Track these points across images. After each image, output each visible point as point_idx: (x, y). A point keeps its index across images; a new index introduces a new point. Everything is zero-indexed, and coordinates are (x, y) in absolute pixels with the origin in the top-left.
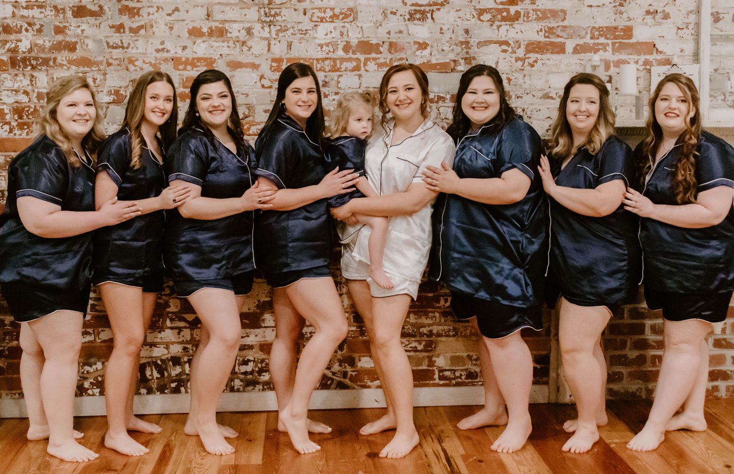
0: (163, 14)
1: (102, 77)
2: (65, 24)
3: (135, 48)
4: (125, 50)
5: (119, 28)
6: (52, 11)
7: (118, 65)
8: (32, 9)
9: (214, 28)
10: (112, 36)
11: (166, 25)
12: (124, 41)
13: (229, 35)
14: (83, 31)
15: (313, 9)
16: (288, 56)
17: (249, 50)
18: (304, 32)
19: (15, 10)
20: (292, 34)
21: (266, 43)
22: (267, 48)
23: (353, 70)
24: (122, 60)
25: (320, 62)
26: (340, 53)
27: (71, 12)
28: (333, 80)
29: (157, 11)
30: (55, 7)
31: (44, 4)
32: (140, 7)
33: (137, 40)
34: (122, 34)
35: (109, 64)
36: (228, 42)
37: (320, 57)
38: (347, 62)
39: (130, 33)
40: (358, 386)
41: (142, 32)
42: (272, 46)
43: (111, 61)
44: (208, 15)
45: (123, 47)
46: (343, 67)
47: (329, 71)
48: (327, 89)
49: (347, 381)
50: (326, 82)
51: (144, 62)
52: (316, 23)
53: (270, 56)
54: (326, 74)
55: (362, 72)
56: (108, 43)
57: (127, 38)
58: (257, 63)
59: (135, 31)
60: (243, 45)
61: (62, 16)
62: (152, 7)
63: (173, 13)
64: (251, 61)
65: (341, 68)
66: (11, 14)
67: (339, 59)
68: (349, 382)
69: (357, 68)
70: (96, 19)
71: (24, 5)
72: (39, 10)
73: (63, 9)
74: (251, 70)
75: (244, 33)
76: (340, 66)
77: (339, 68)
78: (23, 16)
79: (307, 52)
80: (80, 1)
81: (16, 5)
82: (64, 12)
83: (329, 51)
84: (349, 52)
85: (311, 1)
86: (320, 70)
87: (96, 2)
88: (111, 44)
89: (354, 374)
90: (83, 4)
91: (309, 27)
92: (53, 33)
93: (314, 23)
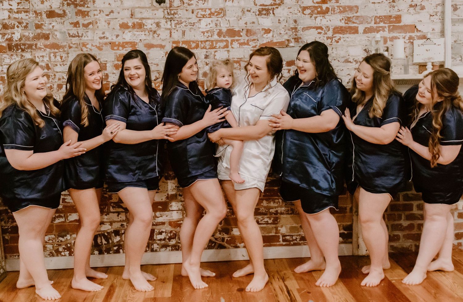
0: (104, 15)
1: (66, 55)
2: (42, 23)
3: (86, 37)
4: (80, 38)
5: (76, 24)
6: (33, 14)
7: (76, 47)
8: (21, 13)
9: (136, 23)
11: (105, 21)
12: (79, 32)
13: (145, 27)
14: (53, 26)
15: (198, 10)
16: (183, 40)
17: (158, 37)
18: (193, 24)
19: (10, 14)
20: (185, 26)
21: (169, 31)
22: (169, 35)
23: (224, 48)
24: (79, 44)
25: (203, 43)
26: (216, 37)
27: (45, 15)
28: (211, 54)
29: (99, 13)
30: (35, 12)
31: (28, 10)
32: (89, 10)
33: (88, 32)
34: (78, 28)
35: (70, 47)
36: (145, 31)
37: (203, 40)
38: (220, 42)
39: (83, 27)
40: (231, 246)
41: (91, 26)
42: (172, 34)
43: (71, 45)
44: (132, 15)
45: (79, 36)
46: (218, 46)
47: (209, 48)
48: (208, 60)
49: (224, 244)
50: (207, 56)
51: (92, 45)
52: (200, 19)
53: (172, 40)
54: (207, 50)
55: (230, 48)
56: (69, 34)
57: (81, 30)
58: (163, 44)
59: (86, 26)
60: (154, 34)
61: (40, 17)
62: (96, 10)
63: (110, 14)
64: (160, 43)
65: (216, 47)
66: (8, 17)
67: (215, 41)
68: (226, 244)
70: (61, 19)
71: (16, 11)
72: (26, 14)
73: (41, 13)
74: (160, 49)
75: (155, 25)
76: (216, 45)
78: (15, 18)
79: (195, 36)
80: (51, 8)
81: (10, 11)
82: (41, 15)
83: (209, 36)
84: (221, 36)
85: (196, 5)
86: (203, 48)
87: (61, 8)
88: (71, 34)
89: (229, 239)
90: (53, 9)
91: (196, 21)
92: (34, 28)
93: (198, 19)
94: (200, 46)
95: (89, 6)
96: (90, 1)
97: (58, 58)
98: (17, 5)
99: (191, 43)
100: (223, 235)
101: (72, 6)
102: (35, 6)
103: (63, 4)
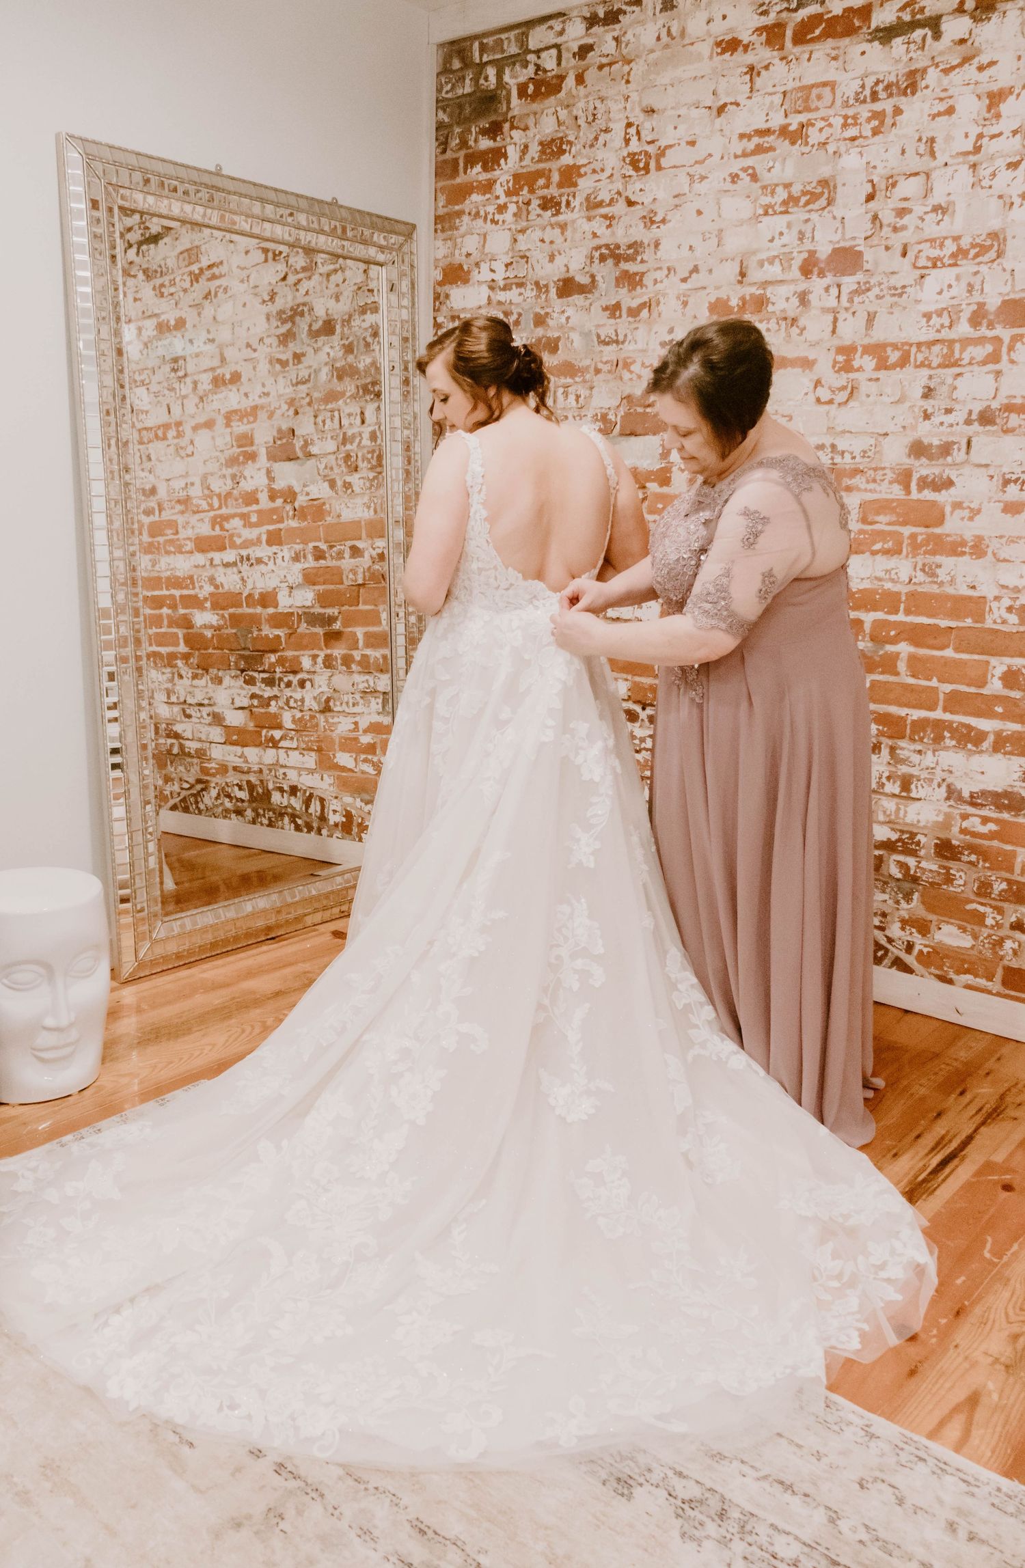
0: (675, 279)
1: (588, 392)
2: (547, 310)
3: (633, 342)
4: (621, 346)
5: (614, 310)
6: (532, 289)
7: (609, 372)
8: (510, 289)
9: (748, 298)
10: (604, 325)
11: (678, 298)
12: (619, 331)
13: (770, 308)
14: (568, 318)
15: (920, 243)
16: (866, 341)
17: (801, 334)
18: (899, 291)
19: (491, 294)
20: (878, 297)
21: (830, 317)
22: (831, 328)
23: (984, 363)
24: (615, 363)
25: (923, 349)
26: (964, 328)
27: (555, 290)
28: (943, 383)
29: (667, 276)
30: (537, 284)
31: (524, 280)
32: (644, 270)
33: (636, 329)
34: (618, 320)
35: (598, 371)
36: (769, 320)
37: (923, 339)
38: (976, 345)
39: (628, 317)
40: (930, 973)
41: (645, 313)
42: (840, 324)
43: (600, 366)
44: (743, 274)
45: (617, 342)
46: (966, 357)
47: (939, 366)
48: (931, 402)
49: (910, 960)
50: (930, 389)
51: (643, 364)
52: (923, 271)
53: (836, 342)
54: (932, 372)
55: (1004, 365)
56: (598, 336)
57: (623, 324)
58: (811, 358)
59: (634, 313)
60: (792, 325)
61: (544, 297)
62: (660, 268)
63: (690, 277)
64: (802, 354)
65: (961, 359)
66: (485, 301)
67: (960, 341)
68: (915, 963)
69: (994, 358)
70: (586, 298)
71: (502, 284)
72: (519, 290)
73: (546, 286)
74: (800, 370)
75: (795, 301)
76: (961, 354)
77: (957, 360)
78: (500, 303)
79: (901, 329)
80: (568, 271)
81: (492, 285)
82: (547, 291)
83: (942, 326)
84: (980, 324)
85: (917, 227)
86: (922, 365)
87: (587, 269)
88: (603, 338)
89: (925, 950)
90: (571, 274)
91: (909, 280)
92: (532, 326)
93: (919, 272)
94: (912, 359)
95: (645, 258)
96: (649, 245)
97: (572, 398)
98: (504, 268)
99: (889, 350)
100: (911, 934)
101: (610, 262)
102: (538, 267)
103: (592, 258)
